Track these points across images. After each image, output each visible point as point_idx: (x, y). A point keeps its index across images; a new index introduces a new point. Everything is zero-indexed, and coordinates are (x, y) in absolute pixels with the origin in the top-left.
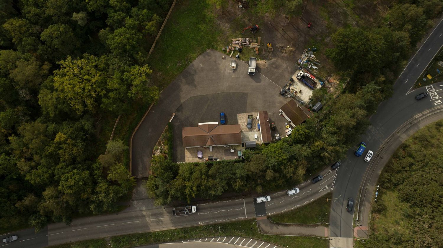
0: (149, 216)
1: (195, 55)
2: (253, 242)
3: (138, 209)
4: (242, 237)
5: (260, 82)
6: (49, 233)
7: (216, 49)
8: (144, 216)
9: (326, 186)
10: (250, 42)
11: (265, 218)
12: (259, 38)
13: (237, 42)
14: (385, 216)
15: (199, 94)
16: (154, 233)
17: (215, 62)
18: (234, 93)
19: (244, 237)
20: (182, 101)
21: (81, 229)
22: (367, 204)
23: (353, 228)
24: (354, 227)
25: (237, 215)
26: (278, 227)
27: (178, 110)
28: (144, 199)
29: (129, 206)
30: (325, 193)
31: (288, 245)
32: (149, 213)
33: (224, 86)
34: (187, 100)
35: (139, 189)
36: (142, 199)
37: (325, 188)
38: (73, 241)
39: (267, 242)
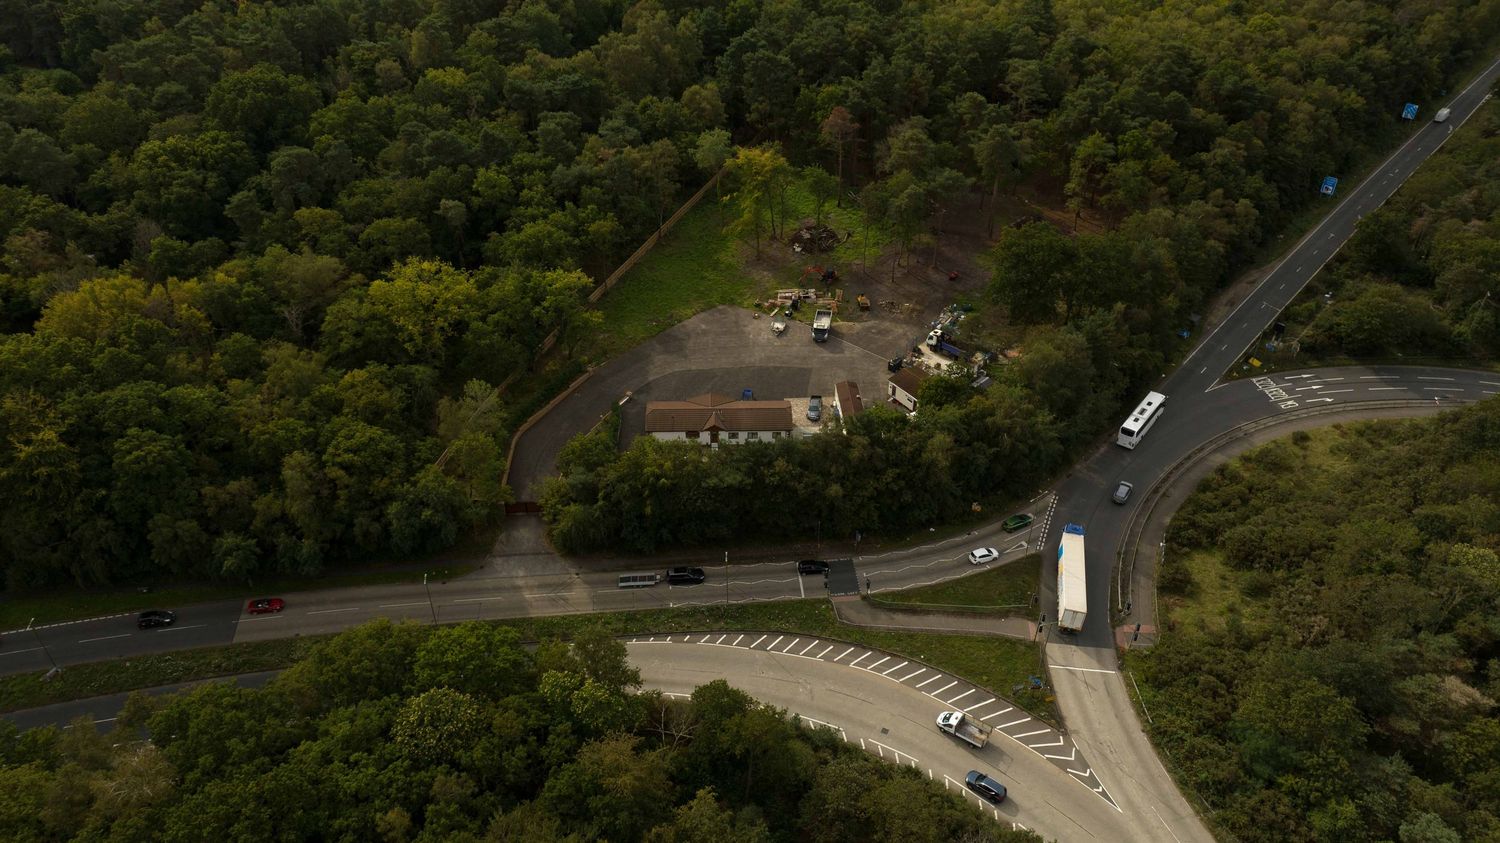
0: (531, 588)
1: (689, 312)
2: (820, 648)
3: (504, 574)
4: (789, 634)
5: (842, 352)
6: (242, 616)
7: (740, 305)
8: (517, 588)
9: (1024, 543)
10: (818, 297)
11: (858, 598)
12: (839, 292)
13: (788, 294)
14: (1201, 604)
15: (694, 368)
16: (538, 620)
17: (736, 322)
18: (777, 369)
19: (796, 635)
20: (651, 379)
21: (334, 611)
22: (1143, 580)
23: (1110, 630)
24: (1114, 627)
25: (778, 592)
26: (895, 616)
27: (639, 392)
28: (524, 554)
29: (482, 567)
30: (1021, 556)
31: (923, 653)
32: (531, 582)
33: (756, 358)
34: (665, 377)
35: (515, 534)
36: (520, 555)
37: (1022, 546)
38: (302, 635)
39: (862, 646)
